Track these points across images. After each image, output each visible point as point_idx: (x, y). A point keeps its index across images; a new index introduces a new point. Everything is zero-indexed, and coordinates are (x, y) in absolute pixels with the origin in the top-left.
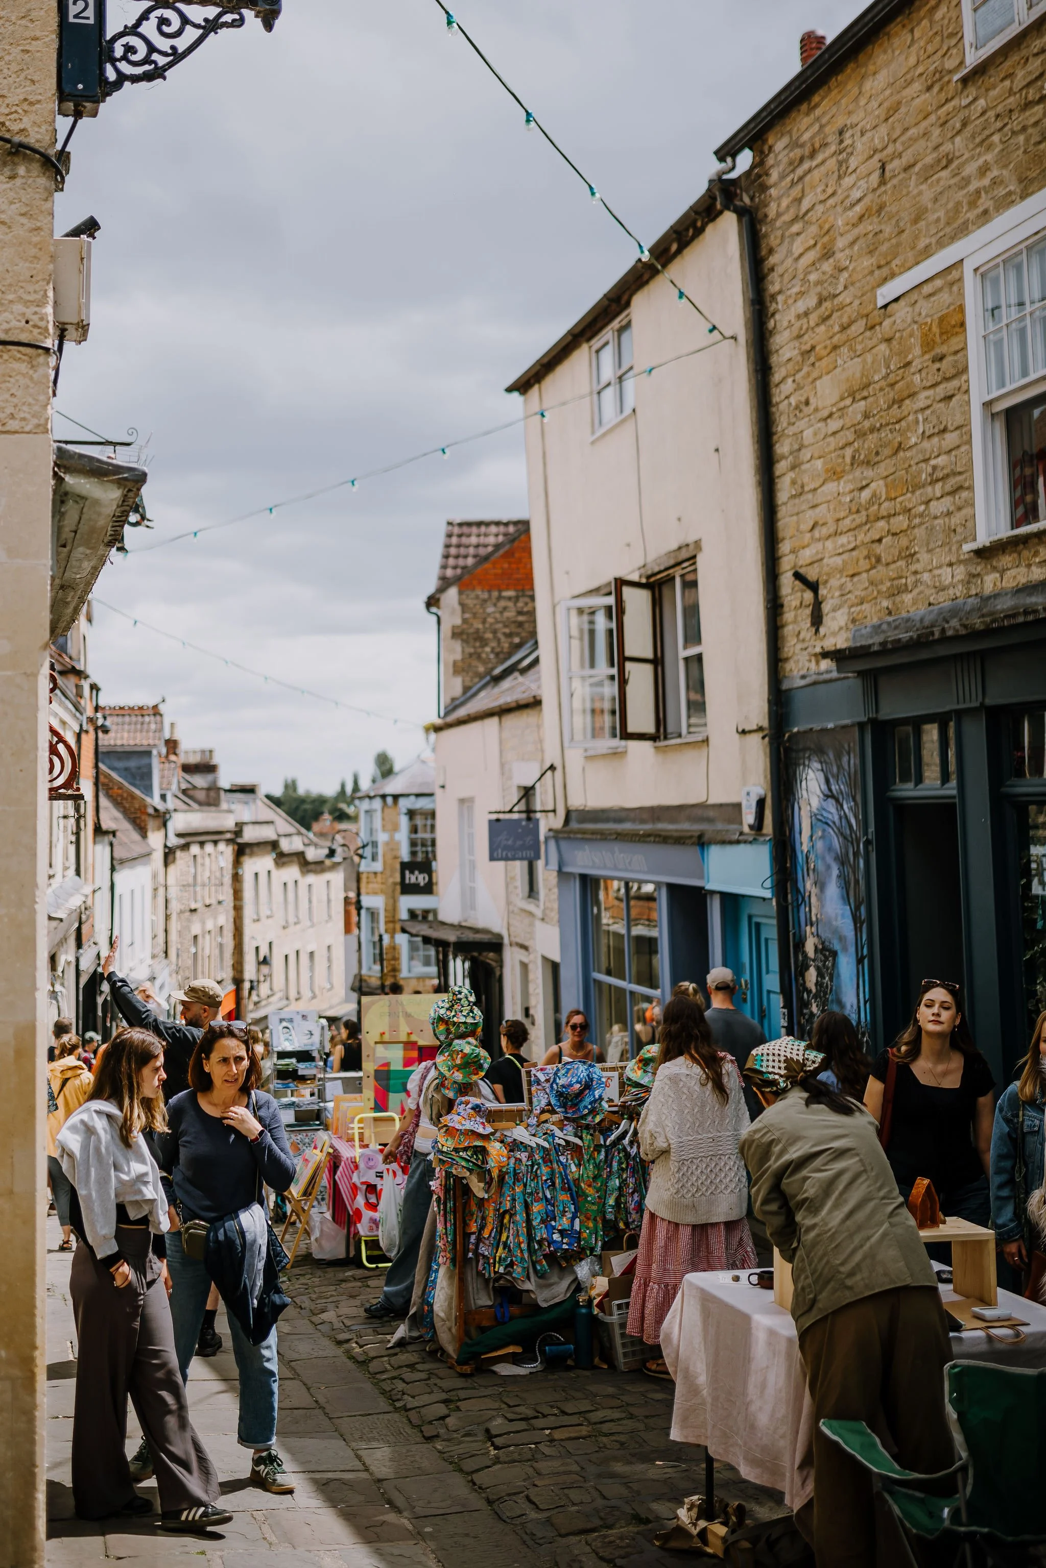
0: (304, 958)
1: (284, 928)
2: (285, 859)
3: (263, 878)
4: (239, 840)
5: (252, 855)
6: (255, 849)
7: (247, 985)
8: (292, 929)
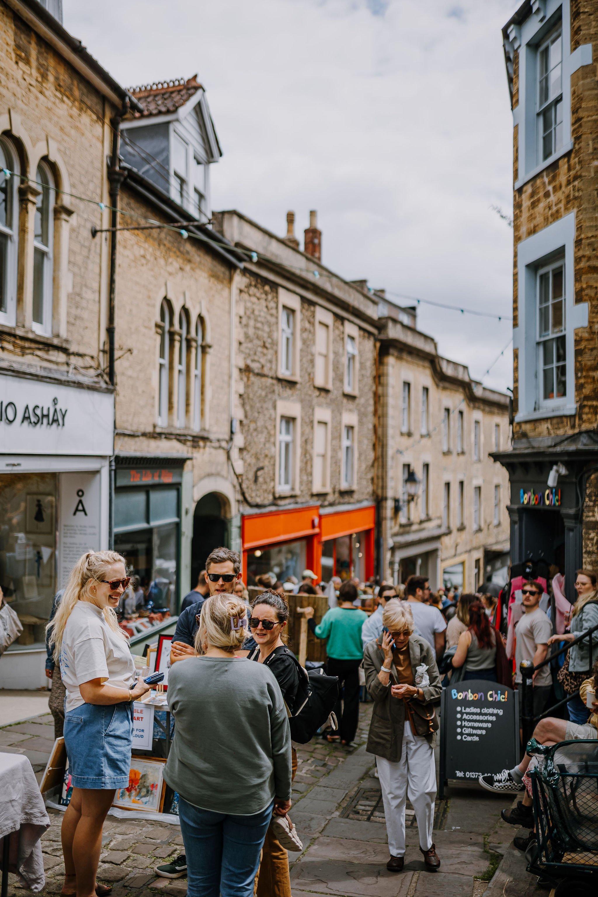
0: (469, 491)
1: (445, 454)
2: (447, 385)
3: (417, 393)
4: (382, 337)
5: (399, 358)
6: (405, 356)
7: (390, 504)
8: (454, 458)
